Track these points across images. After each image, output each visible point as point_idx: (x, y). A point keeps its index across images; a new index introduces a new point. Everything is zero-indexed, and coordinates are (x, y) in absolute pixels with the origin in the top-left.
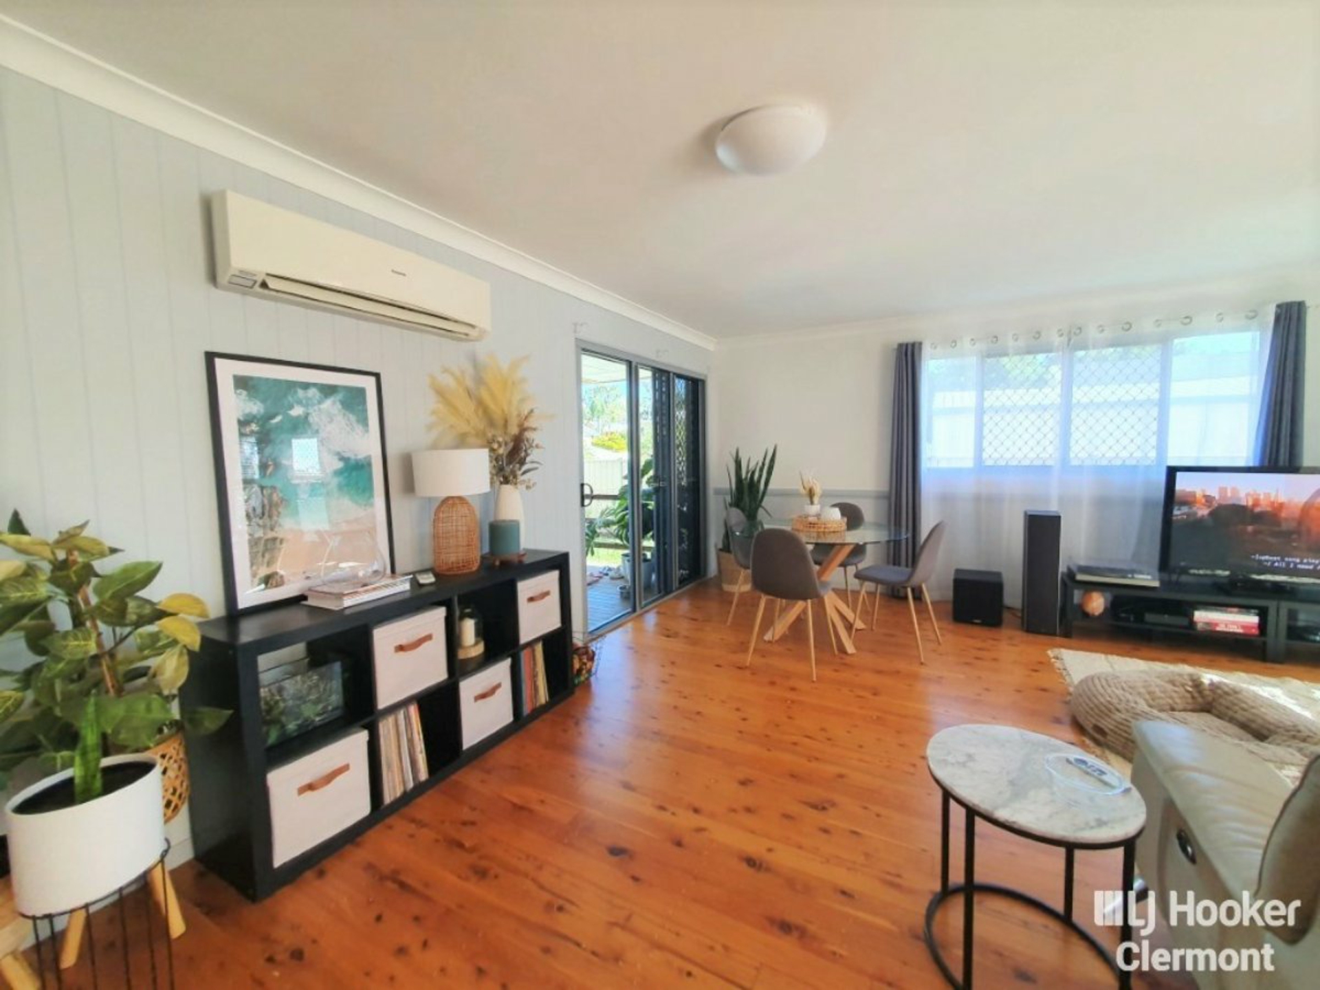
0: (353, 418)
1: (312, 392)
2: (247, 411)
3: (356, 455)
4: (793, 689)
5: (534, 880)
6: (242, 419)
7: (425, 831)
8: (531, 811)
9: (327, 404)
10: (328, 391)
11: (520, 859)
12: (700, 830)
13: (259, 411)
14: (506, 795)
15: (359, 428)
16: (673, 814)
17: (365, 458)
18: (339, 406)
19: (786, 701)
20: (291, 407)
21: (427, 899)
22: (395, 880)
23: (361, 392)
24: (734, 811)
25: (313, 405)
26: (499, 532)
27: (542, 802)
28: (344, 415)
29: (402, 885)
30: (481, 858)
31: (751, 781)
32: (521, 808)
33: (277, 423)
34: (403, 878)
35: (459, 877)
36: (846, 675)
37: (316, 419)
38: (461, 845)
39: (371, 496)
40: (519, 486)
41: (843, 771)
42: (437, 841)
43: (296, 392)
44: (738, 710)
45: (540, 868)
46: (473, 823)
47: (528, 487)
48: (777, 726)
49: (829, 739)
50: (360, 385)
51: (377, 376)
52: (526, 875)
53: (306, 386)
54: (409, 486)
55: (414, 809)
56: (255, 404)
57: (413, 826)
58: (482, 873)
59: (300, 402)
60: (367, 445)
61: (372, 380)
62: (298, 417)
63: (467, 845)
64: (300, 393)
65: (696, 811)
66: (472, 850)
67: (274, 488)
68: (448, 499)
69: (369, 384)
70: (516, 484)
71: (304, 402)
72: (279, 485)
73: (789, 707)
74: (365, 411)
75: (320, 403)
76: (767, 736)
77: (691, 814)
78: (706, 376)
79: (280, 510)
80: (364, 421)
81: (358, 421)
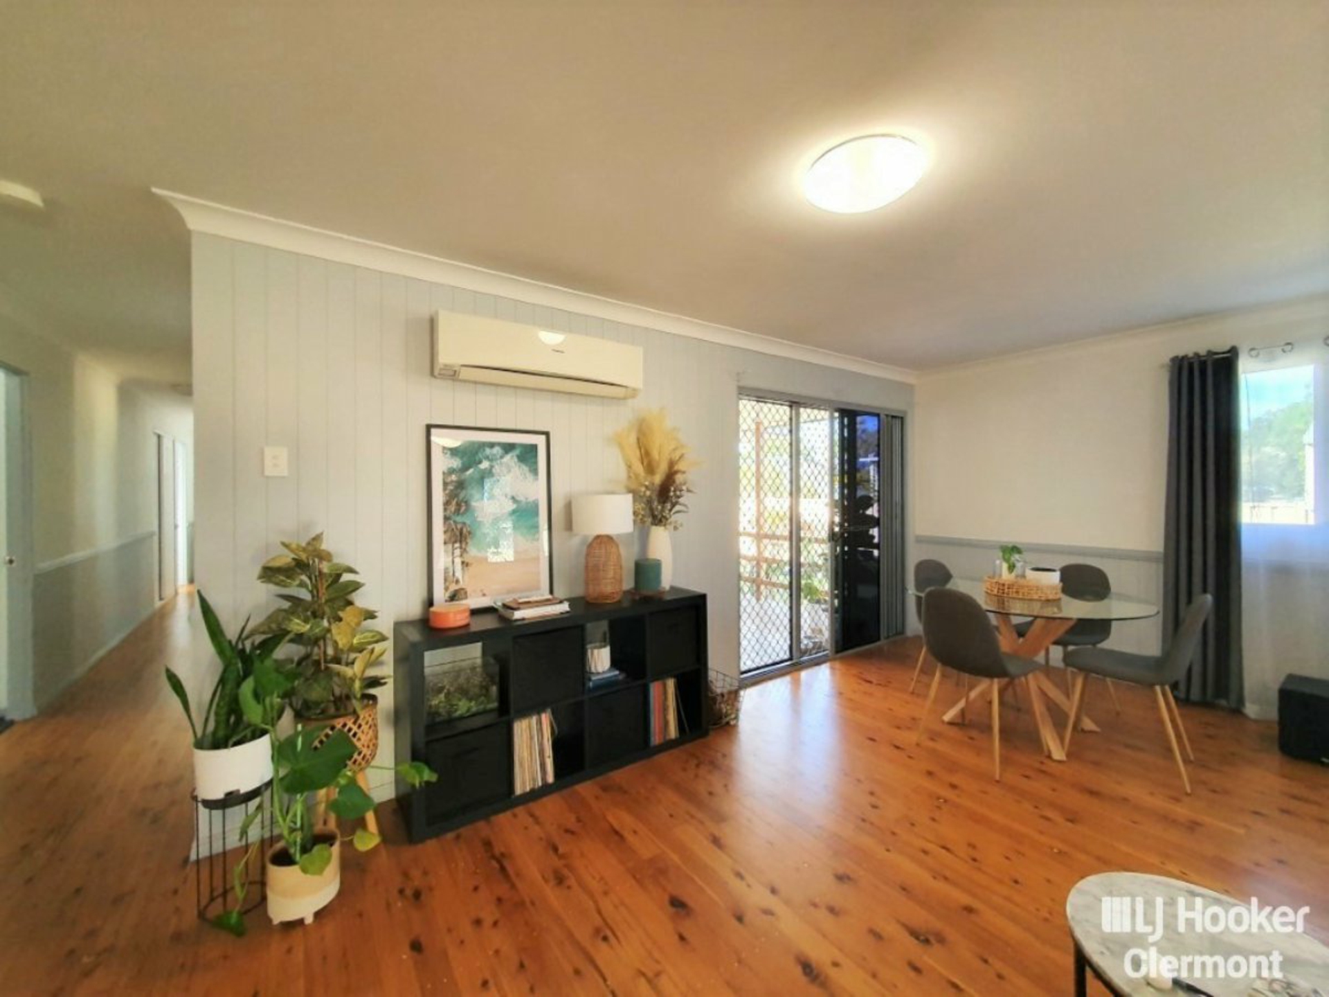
0: (525, 468)
1: (497, 450)
2: (450, 466)
3: (527, 499)
4: (954, 786)
5: (596, 902)
6: (446, 471)
7: (537, 828)
8: (621, 837)
9: (507, 458)
10: (508, 448)
11: (594, 878)
12: (768, 912)
13: (457, 466)
14: (610, 818)
15: (530, 477)
16: (749, 886)
17: (534, 502)
18: (516, 459)
19: (939, 798)
20: (480, 462)
21: (513, 886)
22: (499, 862)
23: (534, 448)
24: (815, 905)
25: (496, 459)
26: (645, 570)
27: (635, 832)
28: (520, 467)
29: (503, 869)
30: (567, 866)
31: (849, 878)
32: (617, 833)
33: (470, 475)
34: (506, 863)
35: (543, 877)
36: (1040, 786)
37: (498, 471)
38: (555, 849)
39: (538, 532)
40: (668, 526)
41: (975, 904)
42: (541, 839)
43: (484, 450)
44: (872, 794)
45: (606, 893)
46: (573, 833)
47: (676, 528)
48: (913, 825)
49: (974, 860)
50: (533, 442)
51: (547, 434)
52: (591, 895)
53: (492, 445)
54: (569, 526)
55: (535, 806)
56: (455, 460)
57: (530, 820)
58: (560, 880)
59: (487, 458)
60: (535, 490)
61: (543, 437)
62: (486, 469)
63: (561, 850)
64: (488, 451)
65: (774, 891)
66: (562, 857)
67: (464, 524)
68: (598, 537)
69: (540, 441)
70: (665, 525)
71: (490, 457)
72: (468, 522)
73: (939, 808)
74: (536, 463)
75: (502, 457)
76: (894, 834)
77: (768, 893)
78: (905, 412)
79: (468, 540)
80: (535, 471)
81: (530, 471)
